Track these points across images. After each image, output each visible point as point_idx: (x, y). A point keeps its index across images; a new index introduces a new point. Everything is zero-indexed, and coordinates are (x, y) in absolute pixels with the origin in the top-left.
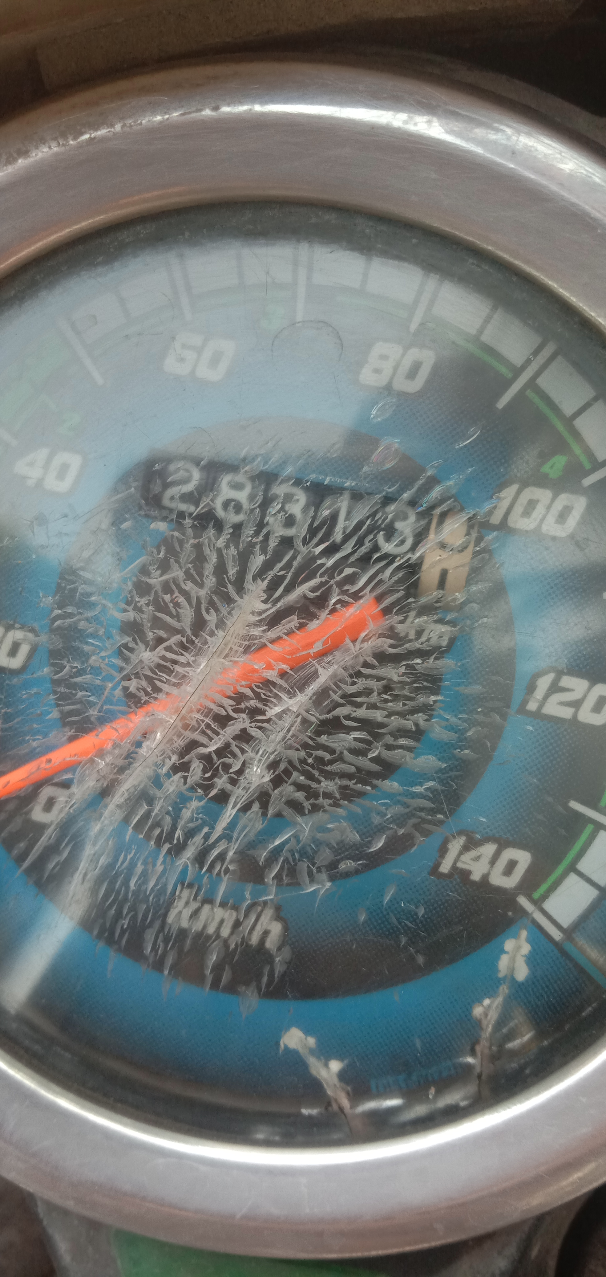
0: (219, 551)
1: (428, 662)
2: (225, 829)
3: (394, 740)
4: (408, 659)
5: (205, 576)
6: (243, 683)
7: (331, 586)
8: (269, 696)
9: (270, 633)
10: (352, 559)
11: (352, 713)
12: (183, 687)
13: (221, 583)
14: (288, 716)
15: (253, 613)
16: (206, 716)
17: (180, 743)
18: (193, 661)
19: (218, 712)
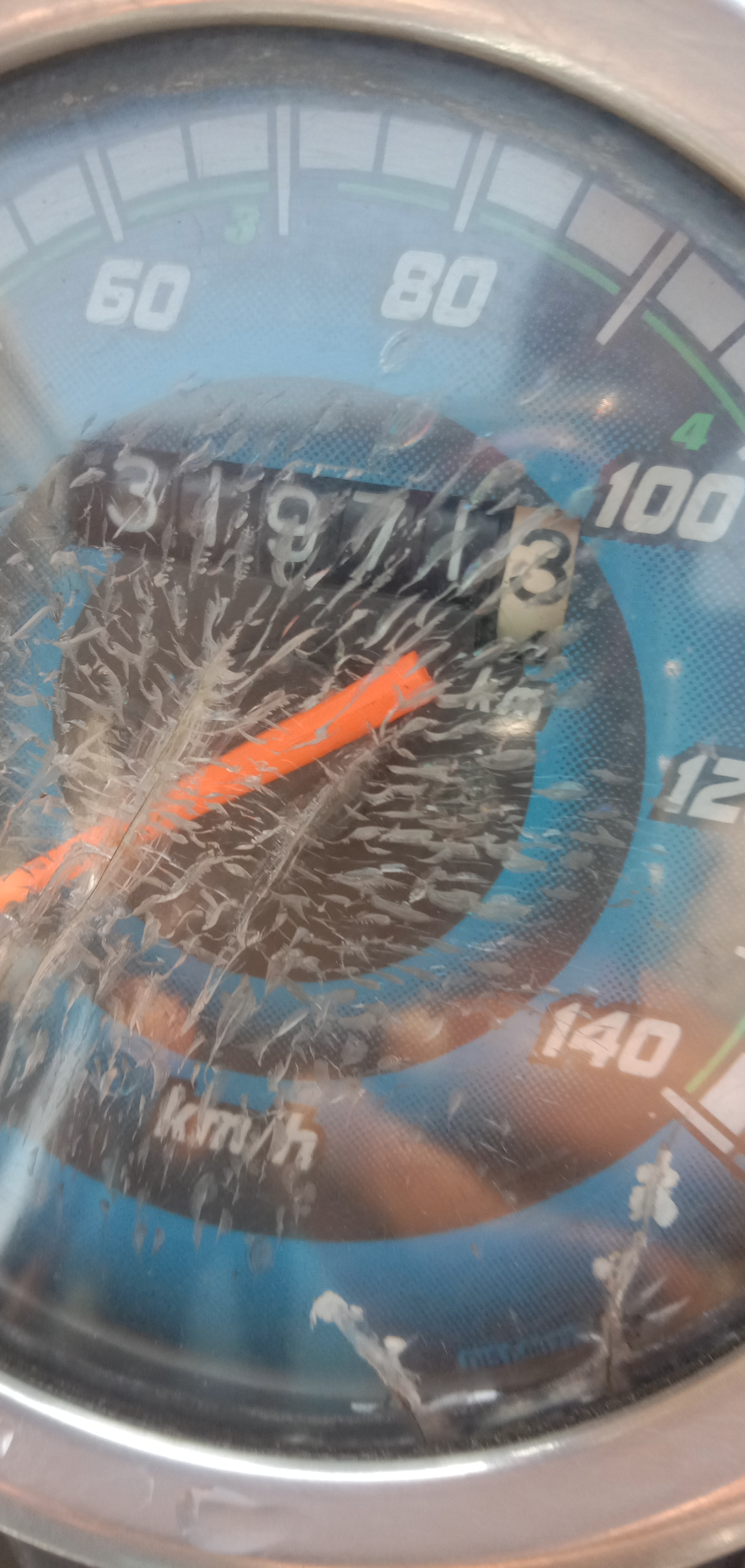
0: (157, 593)
1: (494, 752)
2: (200, 1014)
5: (141, 633)
7: (336, 639)
8: (252, 815)
9: (246, 717)
11: (379, 834)
12: (122, 805)
13: (165, 642)
14: (283, 845)
15: (218, 688)
16: (160, 849)
17: (126, 888)
19: (178, 841)
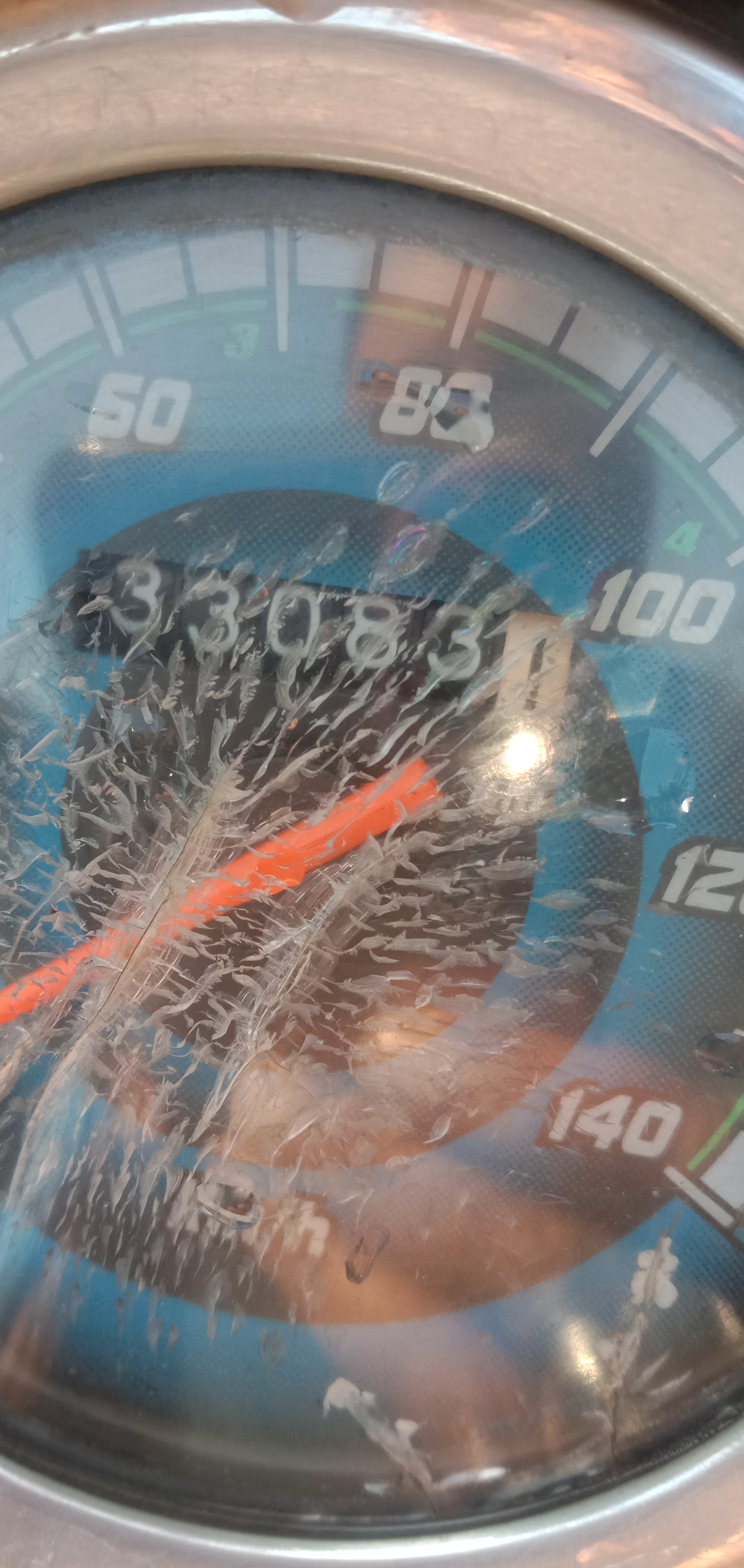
1: (495, 863)
3: (453, 982)
4: (464, 861)
6: (221, 908)
7: (340, 757)
8: (260, 926)
10: (369, 714)
12: (133, 920)
14: (292, 953)
15: (226, 805)
16: (170, 961)
17: (136, 999)
18: (143, 881)
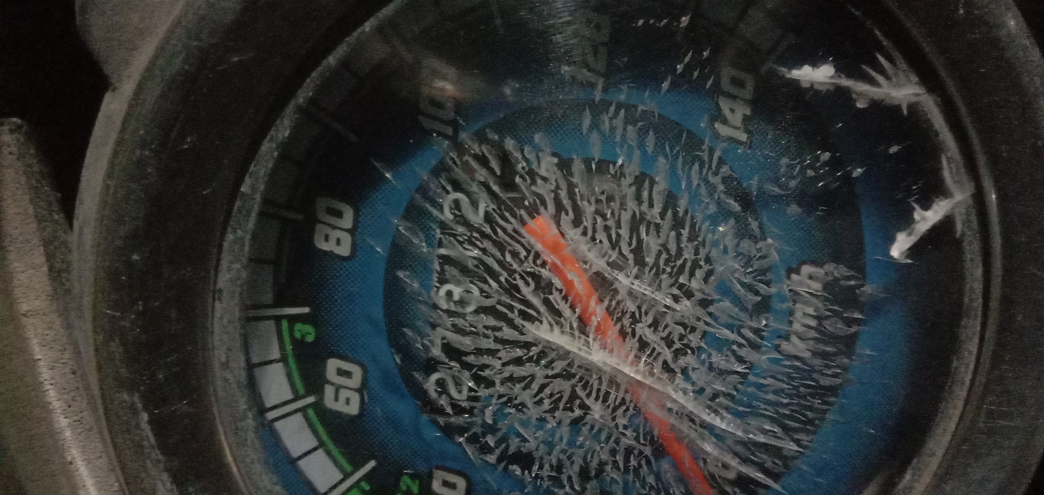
0: (504, 364)
1: (577, 183)
2: (733, 332)
3: (645, 202)
4: (576, 200)
5: (526, 373)
6: (611, 330)
7: (522, 270)
8: (619, 309)
9: (567, 315)
10: (498, 255)
11: (625, 240)
19: (637, 349)
